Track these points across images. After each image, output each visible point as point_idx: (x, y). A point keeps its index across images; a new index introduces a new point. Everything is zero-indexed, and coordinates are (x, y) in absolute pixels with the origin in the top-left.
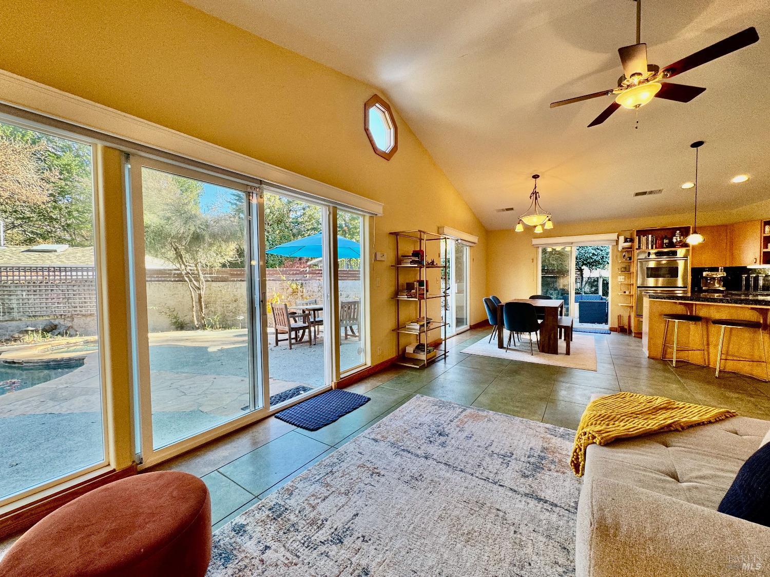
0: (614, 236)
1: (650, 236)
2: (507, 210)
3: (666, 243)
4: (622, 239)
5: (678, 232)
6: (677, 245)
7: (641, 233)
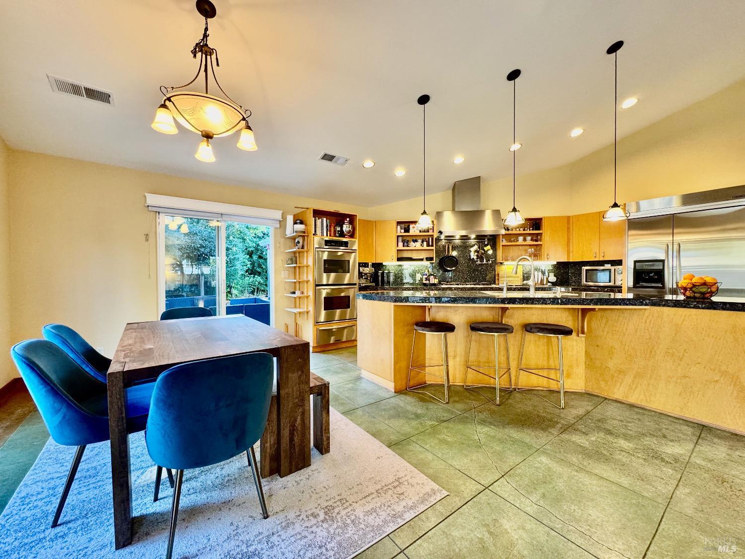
0: (278, 215)
1: (325, 219)
2: (91, 94)
3: (338, 231)
4: (290, 219)
5: (348, 219)
6: (346, 235)
7: (318, 213)
